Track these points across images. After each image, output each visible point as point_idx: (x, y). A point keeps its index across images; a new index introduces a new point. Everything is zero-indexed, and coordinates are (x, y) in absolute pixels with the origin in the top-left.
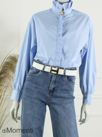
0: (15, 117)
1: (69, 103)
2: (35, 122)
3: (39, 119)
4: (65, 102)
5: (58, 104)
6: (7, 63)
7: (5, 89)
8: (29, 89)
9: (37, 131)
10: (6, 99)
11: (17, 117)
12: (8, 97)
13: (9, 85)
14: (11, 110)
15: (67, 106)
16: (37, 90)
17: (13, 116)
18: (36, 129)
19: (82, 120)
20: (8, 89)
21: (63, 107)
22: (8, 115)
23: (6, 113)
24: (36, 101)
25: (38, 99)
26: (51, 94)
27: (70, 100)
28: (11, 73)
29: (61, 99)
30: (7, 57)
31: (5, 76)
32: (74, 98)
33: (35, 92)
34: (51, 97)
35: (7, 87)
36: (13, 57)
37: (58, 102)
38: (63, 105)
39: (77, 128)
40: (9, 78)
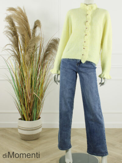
0: (56, 81)
1: (92, 71)
2: (68, 85)
3: (71, 83)
4: (88, 71)
5: (84, 73)
6: (51, 44)
7: (49, 62)
8: (64, 62)
9: (70, 91)
10: (50, 68)
11: (57, 80)
12: (52, 67)
13: (52, 58)
14: (54, 76)
15: (90, 74)
16: (69, 62)
17: (55, 80)
18: (69, 89)
19: (102, 83)
20: (51, 61)
21: (88, 75)
22: (52, 79)
23: (50, 78)
24: (69, 70)
25: (70, 69)
26: (79, 65)
27: (92, 70)
28: (54, 51)
29: (86, 68)
30: (51, 39)
31: (50, 53)
32: (96, 68)
33: (68, 64)
34: (79, 67)
35: (51, 60)
36: (55, 40)
37: (84, 71)
38: (88, 73)
39: (97, 89)
40: (52, 54)
